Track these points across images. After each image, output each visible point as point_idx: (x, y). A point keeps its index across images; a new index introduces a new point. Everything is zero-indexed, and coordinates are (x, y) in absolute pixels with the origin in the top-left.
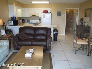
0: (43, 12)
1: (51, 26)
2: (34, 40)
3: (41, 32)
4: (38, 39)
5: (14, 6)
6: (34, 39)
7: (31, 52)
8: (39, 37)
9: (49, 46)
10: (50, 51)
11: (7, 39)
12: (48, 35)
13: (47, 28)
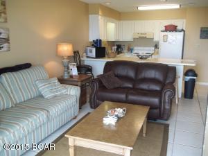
0: (164, 29)
1: (182, 62)
2: (132, 91)
3: (152, 74)
4: (142, 90)
5: (100, 17)
6: (133, 89)
7: (117, 116)
8: (144, 86)
9: (167, 107)
10: (167, 120)
11: (79, 84)
12: (168, 82)
13: (167, 65)
